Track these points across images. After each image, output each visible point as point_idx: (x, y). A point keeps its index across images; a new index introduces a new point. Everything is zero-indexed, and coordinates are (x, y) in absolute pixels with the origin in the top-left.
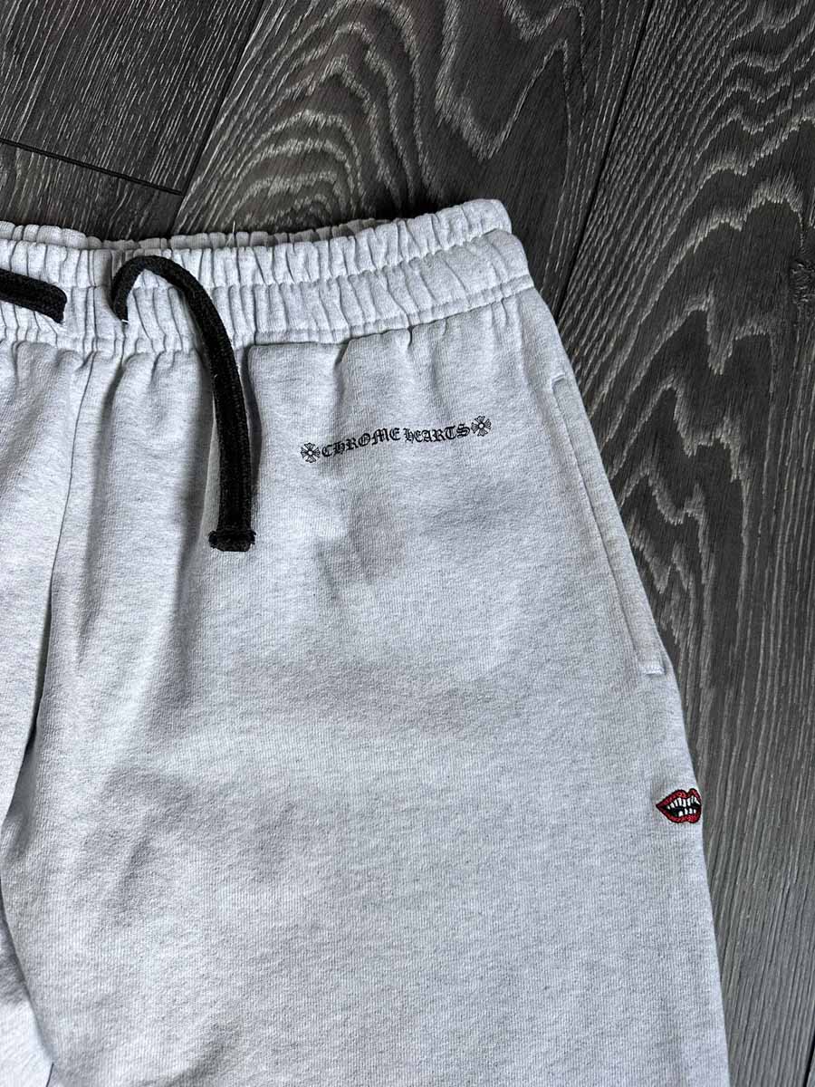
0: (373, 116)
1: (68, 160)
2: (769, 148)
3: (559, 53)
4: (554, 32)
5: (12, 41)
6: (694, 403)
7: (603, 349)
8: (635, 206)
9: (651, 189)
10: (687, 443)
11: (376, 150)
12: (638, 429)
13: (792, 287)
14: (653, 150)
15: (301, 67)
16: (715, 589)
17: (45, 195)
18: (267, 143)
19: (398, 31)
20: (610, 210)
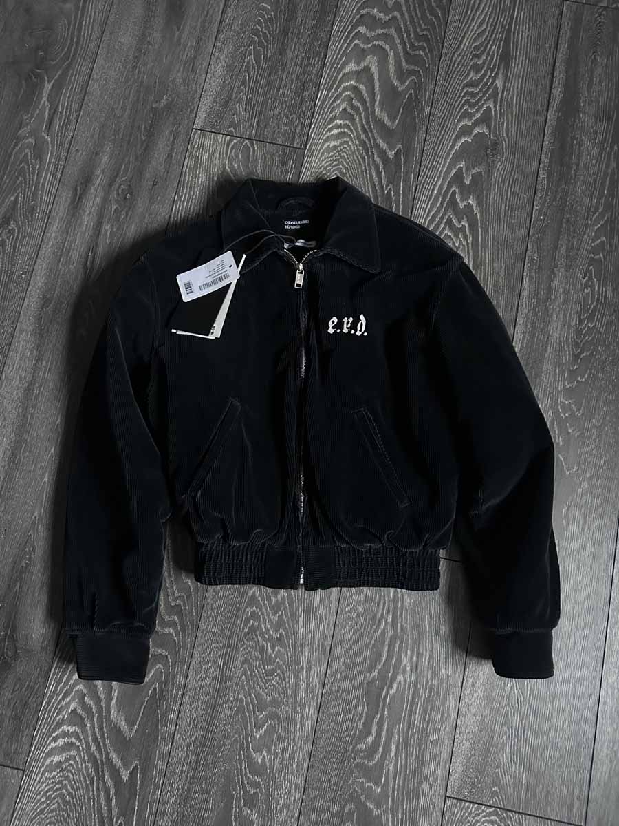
0: (357, 120)
1: (270, 143)
2: (477, 116)
3: (411, 94)
4: (408, 89)
5: (245, 110)
6: (461, 193)
7: (434, 180)
8: (440, 135)
9: (443, 133)
10: (460, 205)
11: (360, 131)
12: (446, 202)
13: (488, 157)
14: (442, 121)
15: (334, 107)
16: (472, 244)
17: (264, 154)
18: (327, 131)
19: (362, 93)
20: (431, 140)
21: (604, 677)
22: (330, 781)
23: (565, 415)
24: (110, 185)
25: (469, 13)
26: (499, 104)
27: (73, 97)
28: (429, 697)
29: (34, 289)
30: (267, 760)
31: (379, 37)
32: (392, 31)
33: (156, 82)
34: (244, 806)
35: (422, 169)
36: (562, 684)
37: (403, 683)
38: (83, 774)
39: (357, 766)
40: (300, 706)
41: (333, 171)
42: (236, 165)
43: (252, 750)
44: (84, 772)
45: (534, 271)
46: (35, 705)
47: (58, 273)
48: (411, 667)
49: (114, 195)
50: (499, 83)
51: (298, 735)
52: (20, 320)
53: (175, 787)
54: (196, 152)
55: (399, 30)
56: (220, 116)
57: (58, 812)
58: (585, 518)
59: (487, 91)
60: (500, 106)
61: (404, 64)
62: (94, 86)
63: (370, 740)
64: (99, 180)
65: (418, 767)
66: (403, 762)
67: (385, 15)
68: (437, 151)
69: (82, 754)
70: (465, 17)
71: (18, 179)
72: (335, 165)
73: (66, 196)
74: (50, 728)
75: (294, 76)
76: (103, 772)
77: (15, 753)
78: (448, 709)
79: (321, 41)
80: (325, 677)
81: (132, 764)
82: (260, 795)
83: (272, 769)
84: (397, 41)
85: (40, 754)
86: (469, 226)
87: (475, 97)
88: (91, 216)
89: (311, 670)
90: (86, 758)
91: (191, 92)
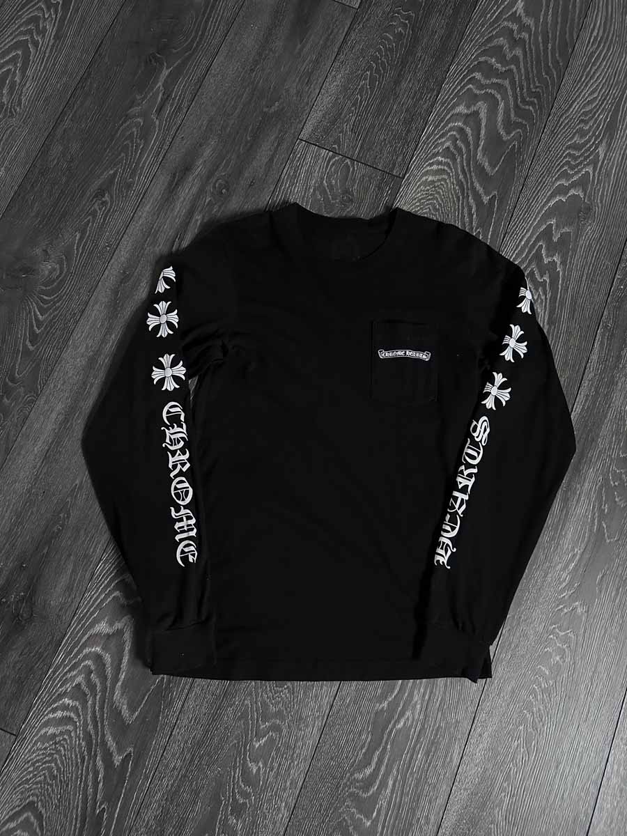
0: (458, 160)
1: (370, 166)
2: (575, 178)
3: (514, 145)
4: (513, 139)
5: (352, 130)
6: (548, 249)
7: (523, 232)
8: (534, 192)
9: (539, 187)
10: (545, 259)
11: (459, 171)
12: (531, 254)
13: (579, 219)
14: (540, 177)
15: (438, 143)
16: (550, 300)
17: (363, 176)
18: (427, 165)
19: (467, 135)
20: (527, 193)
21: (612, 752)
22: (321, 805)
23: (614, 483)
24: (209, 178)
25: (583, 80)
26: (597, 172)
27: (188, 87)
28: (435, 739)
29: (116, 263)
30: (261, 772)
31: (493, 85)
32: (507, 83)
33: (270, 88)
34: (231, 814)
35: (513, 219)
36: (569, 752)
37: (411, 719)
38: (75, 751)
39: (351, 795)
40: (304, 723)
41: (427, 204)
42: (333, 181)
43: (248, 759)
44: (77, 749)
45: (606, 337)
46: (40, 673)
47: (142, 251)
48: (422, 704)
49: (210, 188)
50: (601, 150)
51: (298, 751)
52: (98, 290)
53: (165, 782)
54: (298, 161)
55: (513, 83)
56: (327, 131)
57: (43, 785)
58: (618, 590)
59: (588, 156)
60: (599, 173)
61: (512, 115)
62: (210, 80)
63: (368, 771)
64: (199, 168)
65: (412, 808)
66: (398, 800)
67: (502, 67)
68: (530, 205)
69: (78, 730)
70: (578, 83)
71: (120, 155)
72: (429, 199)
73: (163, 180)
74: (51, 698)
75: (404, 108)
76: (96, 751)
77: (11, 716)
78: (452, 755)
79: (437, 79)
80: (335, 699)
81: (126, 751)
82: (248, 806)
83: (265, 782)
84: (510, 92)
85: (36, 723)
86: (550, 280)
87: (575, 161)
88: (185, 203)
89: (321, 689)
90: (81, 735)
91: (303, 104)
